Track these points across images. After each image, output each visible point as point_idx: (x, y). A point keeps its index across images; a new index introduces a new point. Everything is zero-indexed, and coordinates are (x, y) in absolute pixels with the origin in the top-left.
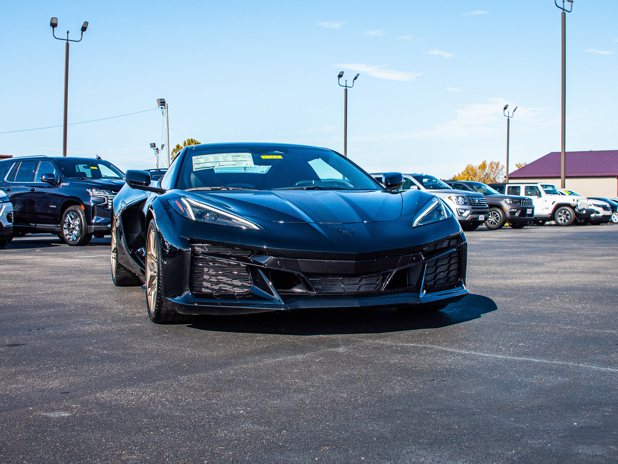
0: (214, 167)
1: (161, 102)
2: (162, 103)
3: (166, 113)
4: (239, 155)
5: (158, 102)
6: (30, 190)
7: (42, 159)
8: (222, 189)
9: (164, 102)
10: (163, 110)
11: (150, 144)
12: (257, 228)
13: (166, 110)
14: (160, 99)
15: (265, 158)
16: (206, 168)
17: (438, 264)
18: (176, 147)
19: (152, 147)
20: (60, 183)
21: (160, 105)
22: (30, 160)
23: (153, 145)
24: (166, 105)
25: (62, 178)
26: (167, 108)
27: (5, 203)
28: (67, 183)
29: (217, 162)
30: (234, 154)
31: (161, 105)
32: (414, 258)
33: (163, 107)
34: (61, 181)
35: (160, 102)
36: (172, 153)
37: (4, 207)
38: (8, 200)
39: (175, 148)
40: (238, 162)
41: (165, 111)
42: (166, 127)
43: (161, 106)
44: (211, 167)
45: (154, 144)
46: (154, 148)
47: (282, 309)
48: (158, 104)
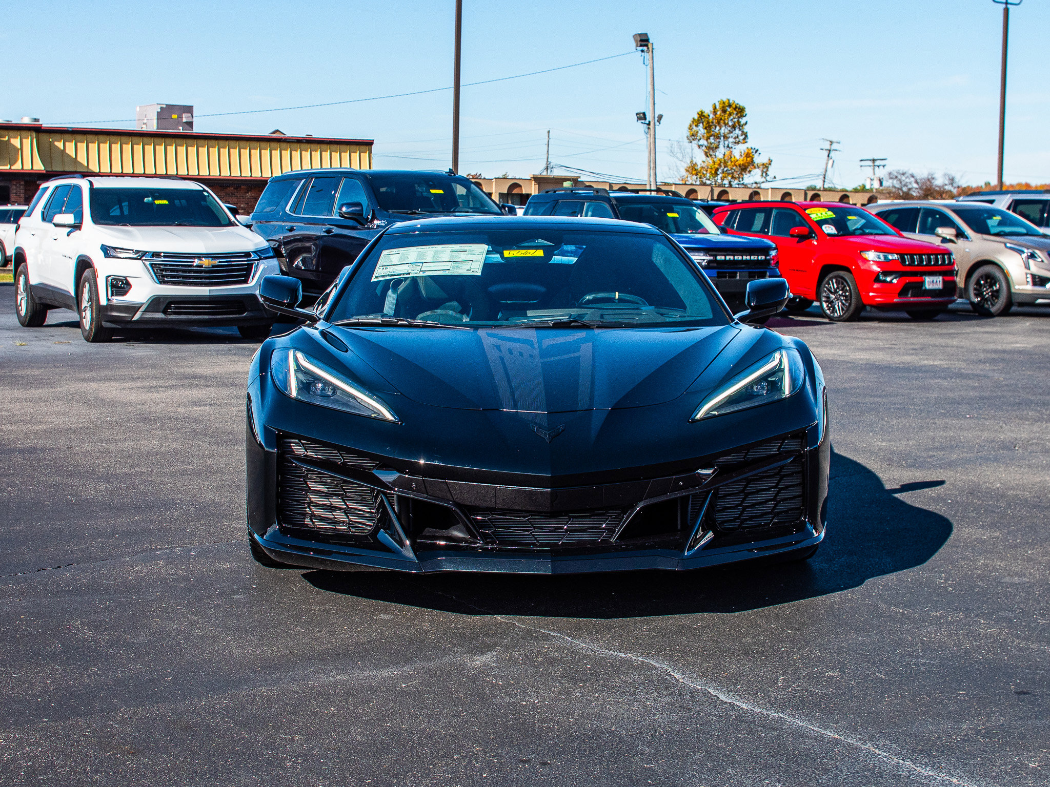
0: (409, 274)
1: (641, 41)
2: (643, 41)
3: (651, 62)
4: (465, 248)
5: (636, 41)
6: (324, 232)
7: (346, 175)
8: (400, 322)
9: (647, 40)
10: (645, 54)
11: (637, 114)
12: (389, 416)
13: (651, 55)
14: (639, 35)
15: (511, 255)
16: (395, 275)
17: (749, 489)
18: (698, 114)
19: (639, 119)
20: (372, 221)
21: (639, 45)
22: (328, 175)
23: (642, 117)
24: (650, 46)
25: (376, 212)
26: (652, 52)
27: (264, 261)
28: (383, 221)
29: (418, 264)
30: (457, 247)
31: (641, 46)
32: (681, 483)
33: (645, 48)
34: (374, 218)
35: (639, 39)
36: (691, 126)
37: (261, 267)
38: (271, 254)
39: (696, 117)
40: (456, 264)
41: (647, 56)
42: (650, 87)
43: (641, 48)
44: (404, 274)
45: (644, 114)
46: (643, 121)
47: (414, 572)
48: (634, 44)
